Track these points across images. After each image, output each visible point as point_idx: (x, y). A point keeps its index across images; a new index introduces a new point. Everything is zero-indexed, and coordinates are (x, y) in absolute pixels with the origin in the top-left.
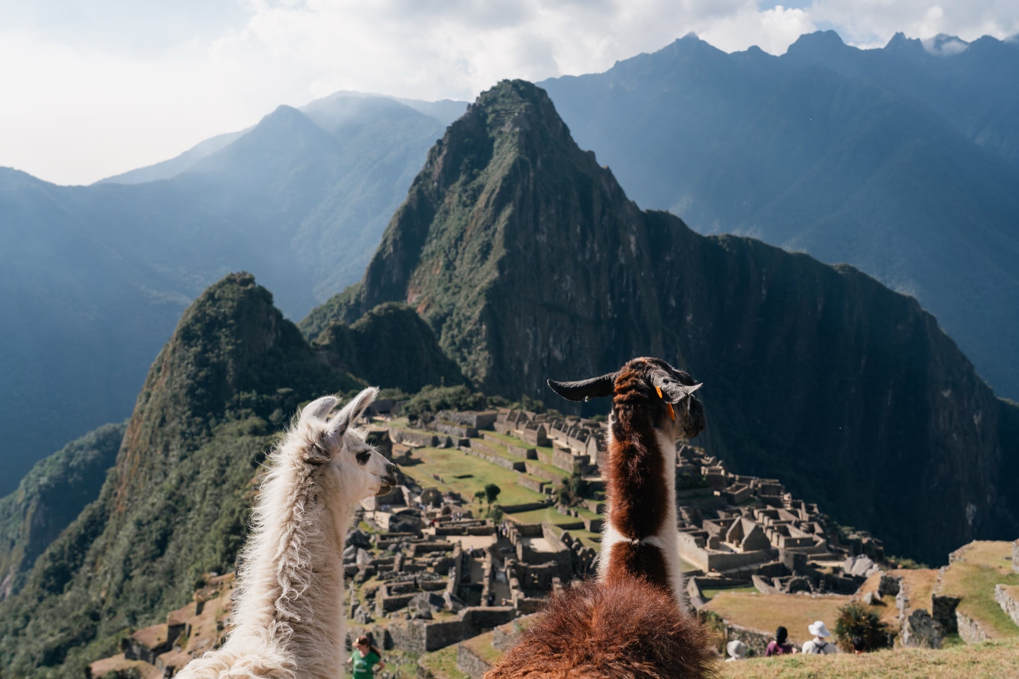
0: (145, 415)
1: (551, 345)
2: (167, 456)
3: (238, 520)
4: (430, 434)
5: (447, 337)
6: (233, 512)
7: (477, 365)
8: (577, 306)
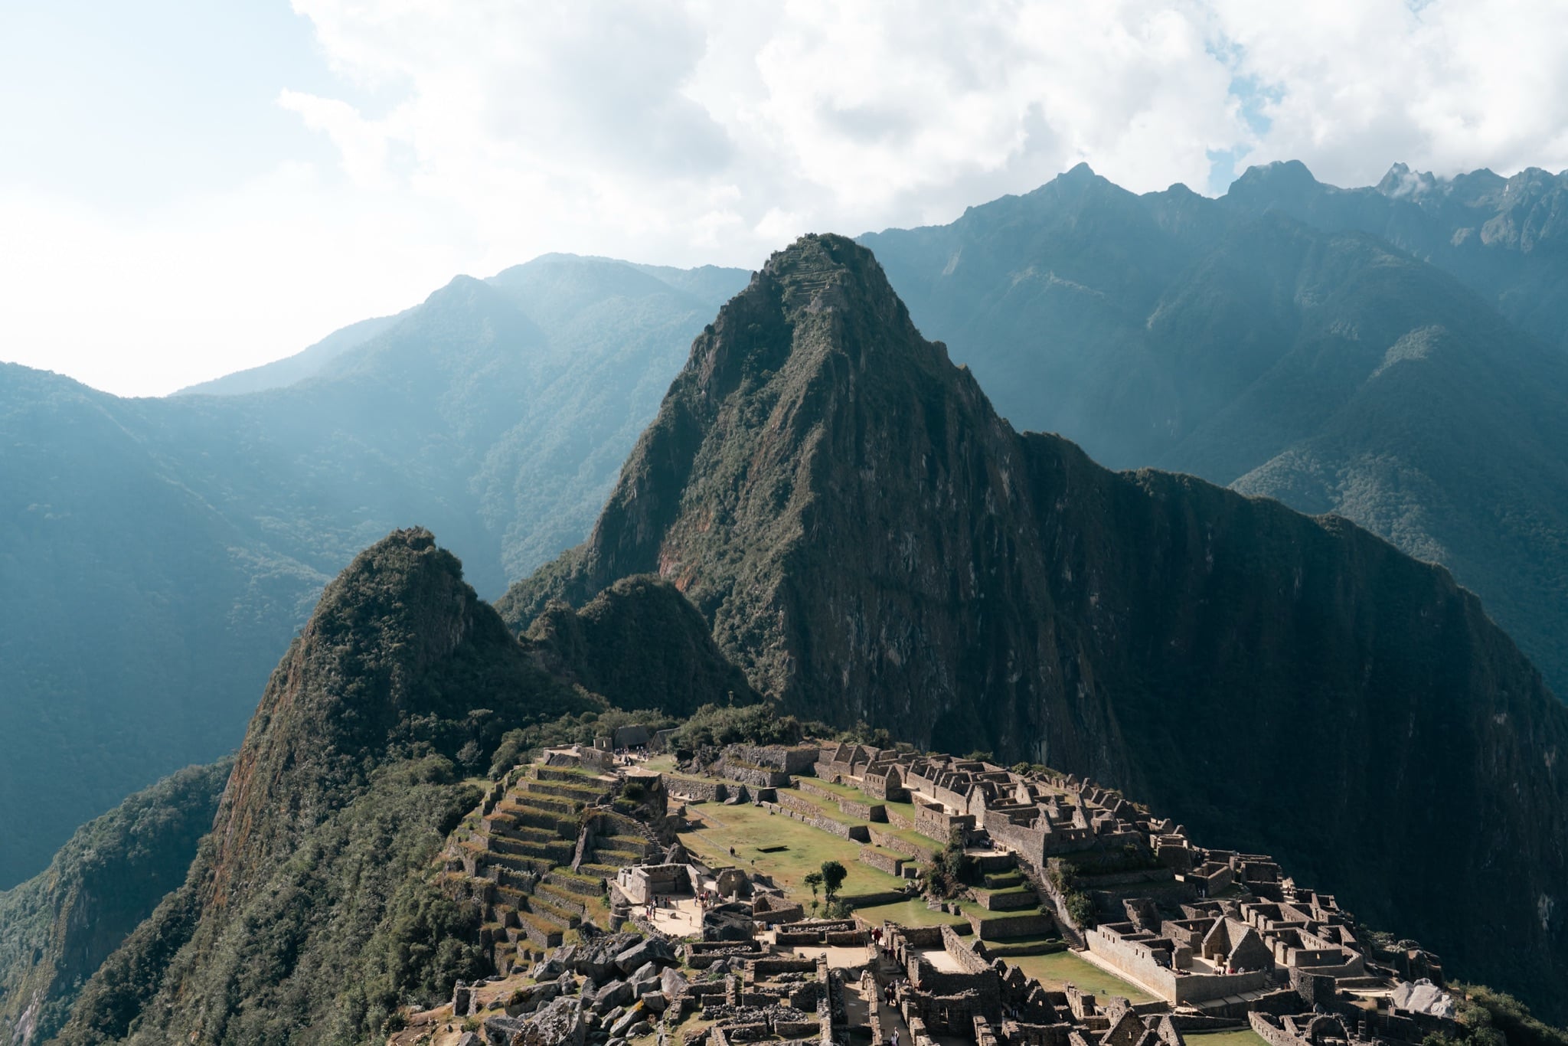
0: (261, 751)
1: (884, 642)
2: (295, 816)
3: (424, 918)
4: (713, 782)
5: (724, 629)
6: (415, 906)
7: (771, 672)
8: (923, 580)
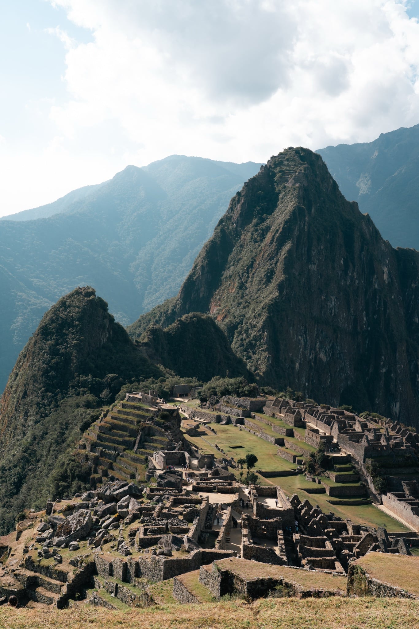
0: (13, 389)
1: (318, 349)
2: (26, 420)
3: (66, 471)
4: (215, 413)
5: (238, 340)
6: (63, 464)
7: (259, 362)
8: (339, 320)
